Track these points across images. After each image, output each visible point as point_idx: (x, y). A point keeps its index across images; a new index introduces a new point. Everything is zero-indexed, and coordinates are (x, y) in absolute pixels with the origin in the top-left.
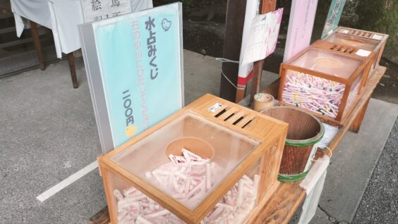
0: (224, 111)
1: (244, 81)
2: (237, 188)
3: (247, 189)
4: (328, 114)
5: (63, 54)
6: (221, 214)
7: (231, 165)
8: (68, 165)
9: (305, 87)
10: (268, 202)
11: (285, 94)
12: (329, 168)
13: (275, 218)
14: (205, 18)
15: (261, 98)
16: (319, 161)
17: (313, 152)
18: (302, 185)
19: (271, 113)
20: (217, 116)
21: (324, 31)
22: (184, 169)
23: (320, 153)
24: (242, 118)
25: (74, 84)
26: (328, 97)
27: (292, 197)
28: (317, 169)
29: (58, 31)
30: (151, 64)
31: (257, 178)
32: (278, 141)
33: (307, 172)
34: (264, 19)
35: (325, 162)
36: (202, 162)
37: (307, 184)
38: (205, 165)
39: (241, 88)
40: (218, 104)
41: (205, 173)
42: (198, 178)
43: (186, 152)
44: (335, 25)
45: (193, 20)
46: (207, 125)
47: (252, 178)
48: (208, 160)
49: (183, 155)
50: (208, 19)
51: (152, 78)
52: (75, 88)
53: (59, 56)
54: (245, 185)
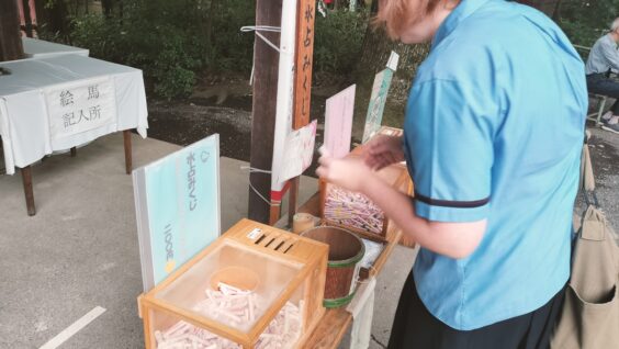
0: (263, 237)
1: (279, 195)
2: (283, 316)
3: (292, 316)
4: (373, 229)
5: (16, 168)
6: (269, 343)
7: (275, 293)
8: (41, 327)
9: (347, 201)
10: (315, 330)
11: (326, 211)
12: (377, 290)
13: (323, 345)
14: (213, 100)
15: (301, 218)
16: (365, 282)
17: (356, 272)
18: (348, 309)
19: (312, 235)
20: (257, 243)
21: (365, 134)
22: (223, 304)
23: (364, 274)
24: (283, 243)
25: (29, 209)
26: (372, 211)
27: (339, 322)
28: (363, 291)
29: (10, 137)
30: (191, 196)
31: (303, 303)
32: (320, 263)
33: (353, 294)
34: (298, 134)
35: (372, 283)
36: (241, 294)
37: (353, 307)
38: (247, 298)
39: (274, 204)
40: (256, 230)
41: (247, 306)
42: (240, 313)
43: (223, 287)
44: (377, 125)
45: (196, 104)
46: (248, 254)
47: (297, 305)
48: (249, 292)
49: (219, 289)
50: (218, 103)
51: (191, 209)
52: (31, 215)
53: (11, 170)
54: (290, 312)
